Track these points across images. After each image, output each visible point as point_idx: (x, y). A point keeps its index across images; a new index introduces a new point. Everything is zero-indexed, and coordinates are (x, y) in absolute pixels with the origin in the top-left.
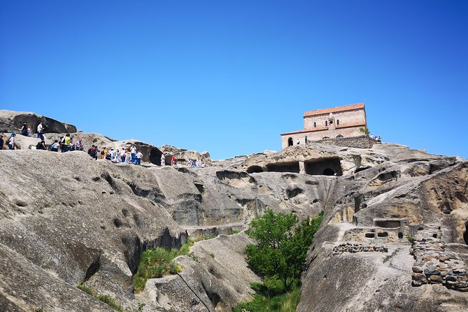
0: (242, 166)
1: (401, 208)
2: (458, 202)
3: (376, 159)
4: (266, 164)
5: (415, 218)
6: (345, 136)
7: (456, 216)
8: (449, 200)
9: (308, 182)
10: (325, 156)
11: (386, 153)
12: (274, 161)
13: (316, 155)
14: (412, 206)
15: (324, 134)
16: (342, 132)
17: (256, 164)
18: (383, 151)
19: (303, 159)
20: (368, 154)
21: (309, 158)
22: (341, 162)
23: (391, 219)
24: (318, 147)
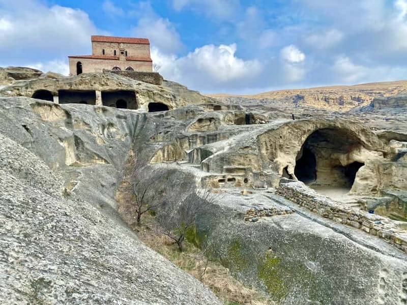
0: (27, 88)
1: (246, 158)
2: (279, 152)
3: (165, 96)
4: (59, 89)
5: (256, 166)
6: (136, 70)
7: (278, 163)
8: (274, 151)
9: (119, 117)
10: (123, 88)
11: (173, 91)
12: (67, 88)
13: (112, 86)
14: (254, 157)
15: (115, 64)
16: (132, 65)
17: (43, 88)
18: (170, 89)
19: (101, 88)
20: (159, 90)
21: (106, 88)
22: (137, 95)
23: (237, 167)
24: (115, 78)
